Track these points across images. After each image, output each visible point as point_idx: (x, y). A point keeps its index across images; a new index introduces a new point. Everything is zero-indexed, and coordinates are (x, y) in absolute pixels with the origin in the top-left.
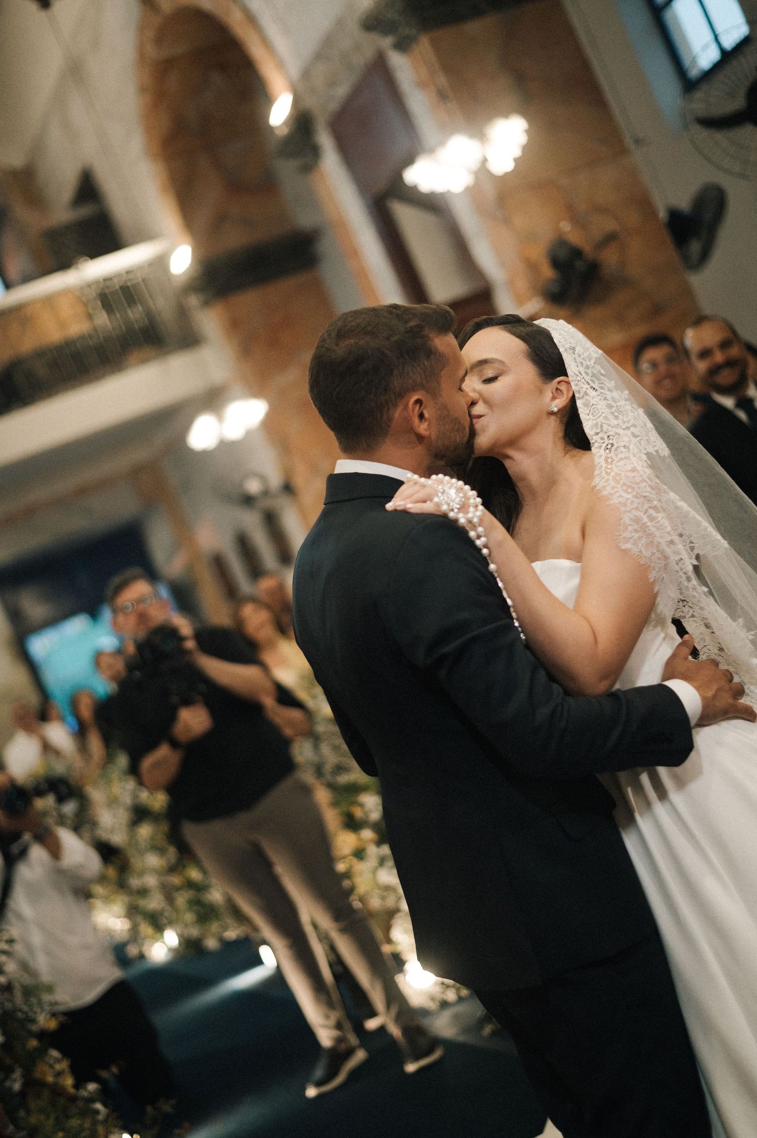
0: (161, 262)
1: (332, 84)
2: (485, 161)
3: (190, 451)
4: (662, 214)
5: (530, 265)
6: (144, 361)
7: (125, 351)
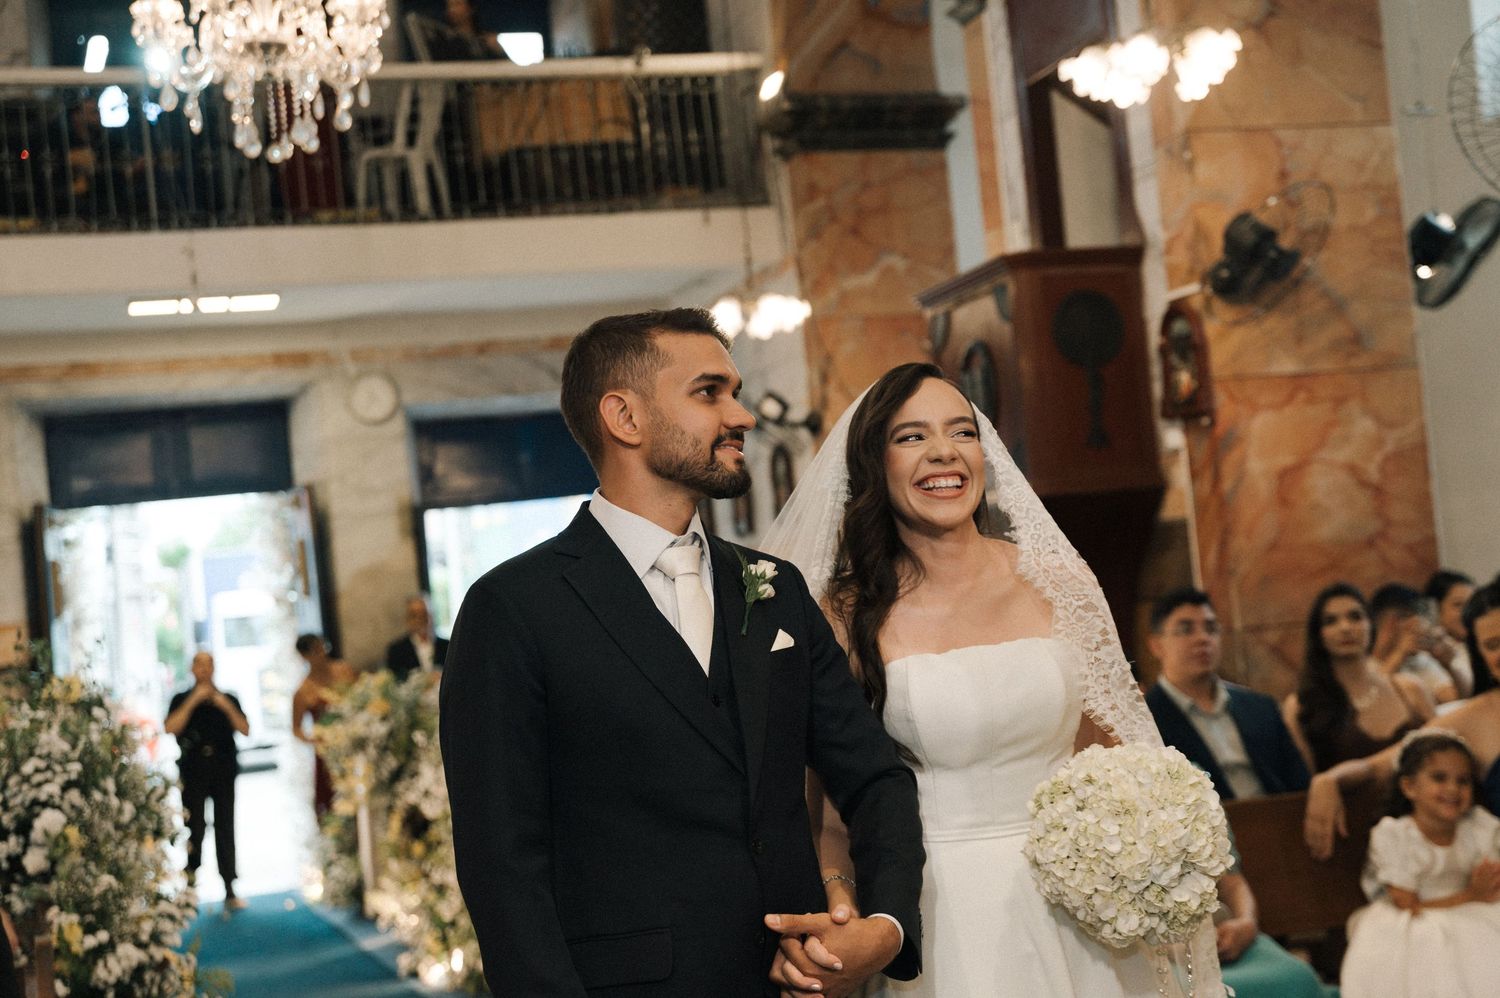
0: (751, 79)
2: (1172, 76)
5: (1200, 233)
6: (680, 205)
7: (659, 184)
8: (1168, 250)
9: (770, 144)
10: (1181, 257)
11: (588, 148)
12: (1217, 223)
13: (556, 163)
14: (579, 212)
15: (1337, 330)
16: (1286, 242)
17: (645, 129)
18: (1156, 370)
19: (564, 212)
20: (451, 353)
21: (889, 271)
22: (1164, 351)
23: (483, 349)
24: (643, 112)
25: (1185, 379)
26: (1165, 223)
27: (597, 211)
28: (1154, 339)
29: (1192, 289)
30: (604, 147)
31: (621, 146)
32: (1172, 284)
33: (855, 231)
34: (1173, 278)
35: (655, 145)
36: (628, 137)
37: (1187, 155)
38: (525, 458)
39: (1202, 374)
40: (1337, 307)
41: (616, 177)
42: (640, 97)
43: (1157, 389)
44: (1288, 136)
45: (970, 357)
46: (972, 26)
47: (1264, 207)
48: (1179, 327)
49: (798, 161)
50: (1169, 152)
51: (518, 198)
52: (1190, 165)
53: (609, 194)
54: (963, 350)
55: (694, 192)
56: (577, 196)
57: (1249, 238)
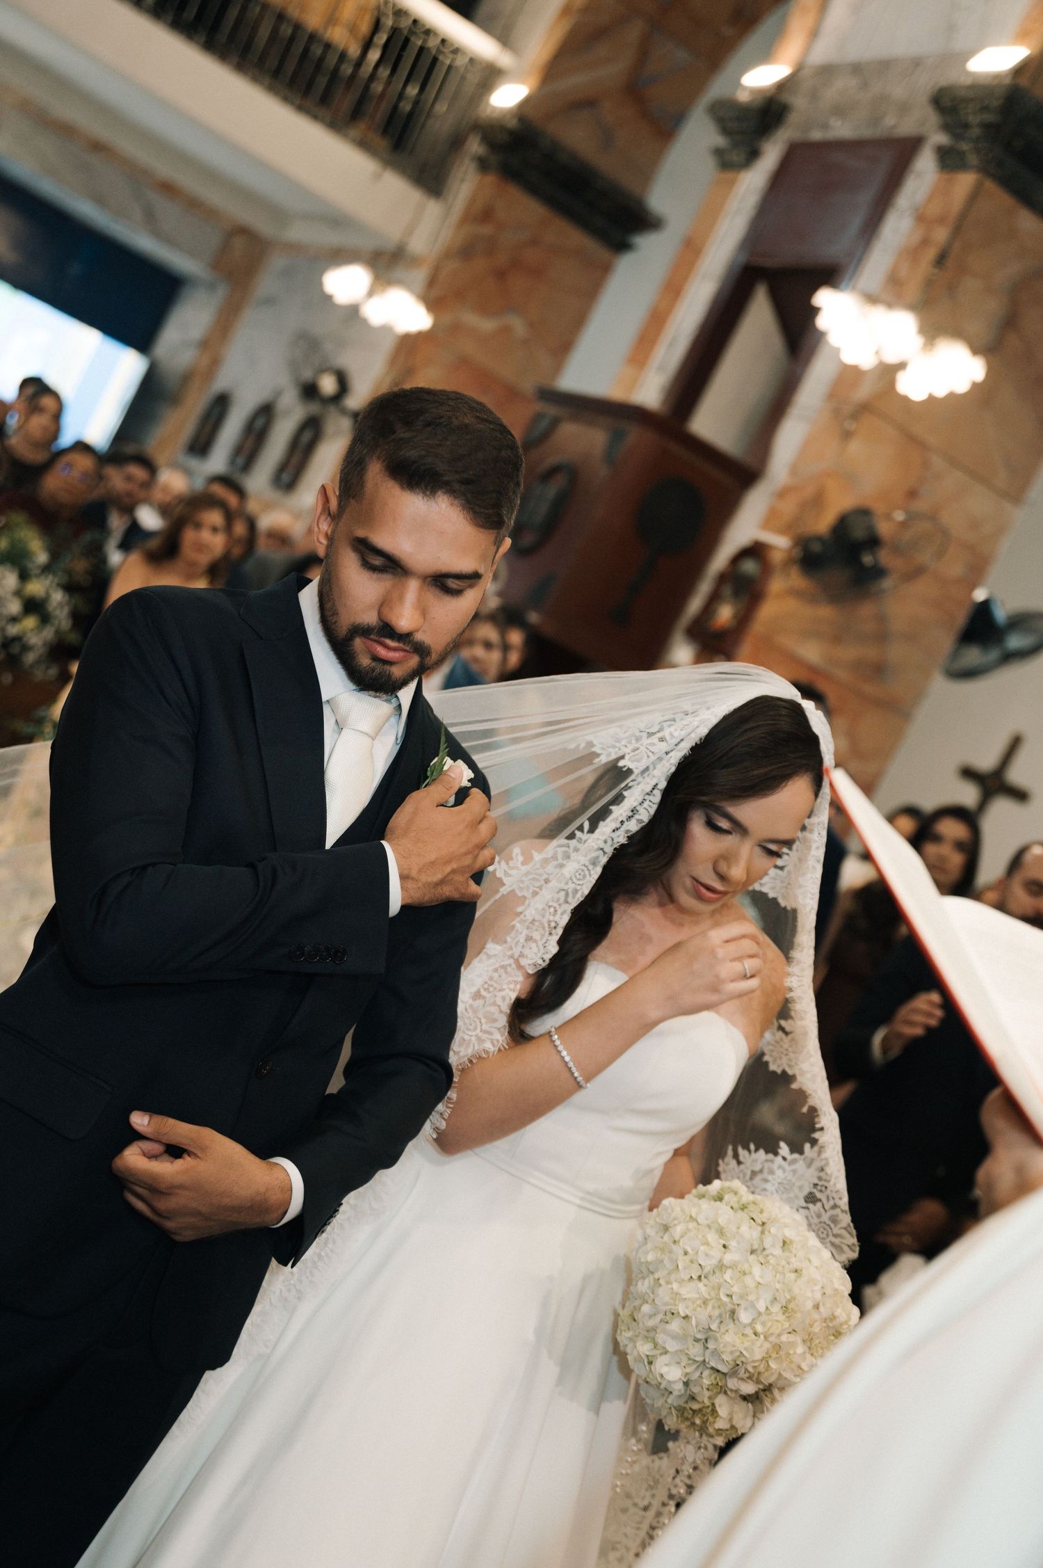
0: (491, 75)
1: (840, 111)
2: (902, 366)
3: (320, 284)
4: (980, 595)
5: (817, 501)
6: (363, 144)
7: (356, 114)
8: (782, 494)
9: (475, 146)
10: (789, 508)
11: (313, 37)
12: (839, 503)
13: (275, 31)
14: (271, 89)
15: (870, 653)
16: (885, 557)
17: (374, 55)
18: (704, 588)
19: (255, 79)
20: (66, 131)
21: (506, 330)
22: (723, 578)
23: (98, 147)
24: (382, 38)
25: (725, 614)
26: (794, 470)
27: (286, 99)
28: (721, 559)
29: (780, 542)
30: (328, 46)
31: (343, 56)
32: (767, 524)
33: (501, 275)
34: (770, 522)
35: (373, 77)
36: (354, 50)
37: (852, 426)
38: (75, 269)
39: (744, 620)
40: (882, 637)
41: (322, 81)
42: (389, 22)
43: (695, 605)
44: (937, 462)
45: (554, 471)
46: (729, 175)
47: (888, 517)
48: (749, 566)
49: (490, 179)
50: (836, 413)
51: (222, 37)
52: (847, 435)
53: (307, 91)
54: (552, 461)
55: (383, 143)
56: (276, 73)
57: (859, 533)
